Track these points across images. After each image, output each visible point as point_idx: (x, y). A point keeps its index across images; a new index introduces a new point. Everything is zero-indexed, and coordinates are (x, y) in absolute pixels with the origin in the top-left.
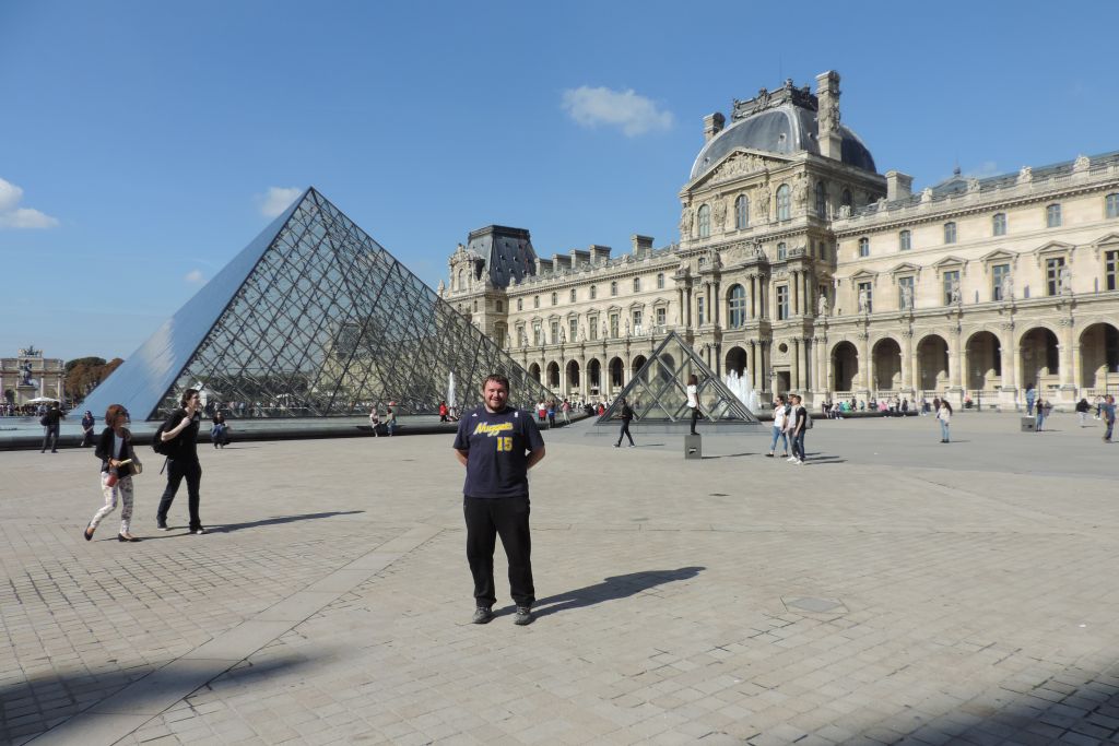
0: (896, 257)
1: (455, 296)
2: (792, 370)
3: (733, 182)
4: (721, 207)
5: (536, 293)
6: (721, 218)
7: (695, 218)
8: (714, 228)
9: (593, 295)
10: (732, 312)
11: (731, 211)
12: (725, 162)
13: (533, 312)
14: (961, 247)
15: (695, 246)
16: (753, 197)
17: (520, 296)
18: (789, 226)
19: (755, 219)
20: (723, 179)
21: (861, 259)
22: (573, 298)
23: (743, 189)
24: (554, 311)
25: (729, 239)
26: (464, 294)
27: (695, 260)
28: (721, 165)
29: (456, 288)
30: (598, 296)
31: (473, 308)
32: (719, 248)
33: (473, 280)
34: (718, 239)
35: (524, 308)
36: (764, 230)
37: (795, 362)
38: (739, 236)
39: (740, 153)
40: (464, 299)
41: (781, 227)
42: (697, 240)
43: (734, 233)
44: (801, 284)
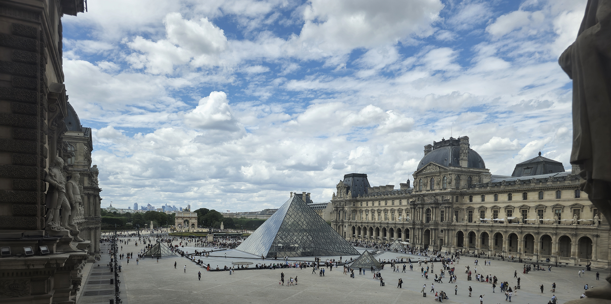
0: (480, 203)
1: (339, 199)
2: (443, 239)
3: (429, 173)
4: (426, 181)
5: (367, 201)
6: (425, 185)
7: (418, 183)
8: (423, 188)
9: (386, 204)
10: (427, 217)
11: (429, 182)
12: (427, 166)
13: (366, 207)
14: (499, 203)
15: (417, 193)
16: (436, 179)
17: (362, 201)
18: (445, 191)
19: (436, 187)
20: (427, 172)
21: (470, 203)
22: (379, 204)
23: (432, 176)
24: (373, 208)
25: (427, 193)
26: (342, 199)
27: (417, 198)
28: (426, 167)
29: (339, 197)
30: (388, 205)
31: (345, 204)
32: (424, 195)
33: (345, 195)
34: (423, 192)
35: (363, 205)
36: (437, 191)
37: (444, 236)
38: (430, 192)
39: (432, 164)
40: (342, 201)
41: (443, 191)
42: (417, 191)
43: (429, 190)
44: (447, 211)
